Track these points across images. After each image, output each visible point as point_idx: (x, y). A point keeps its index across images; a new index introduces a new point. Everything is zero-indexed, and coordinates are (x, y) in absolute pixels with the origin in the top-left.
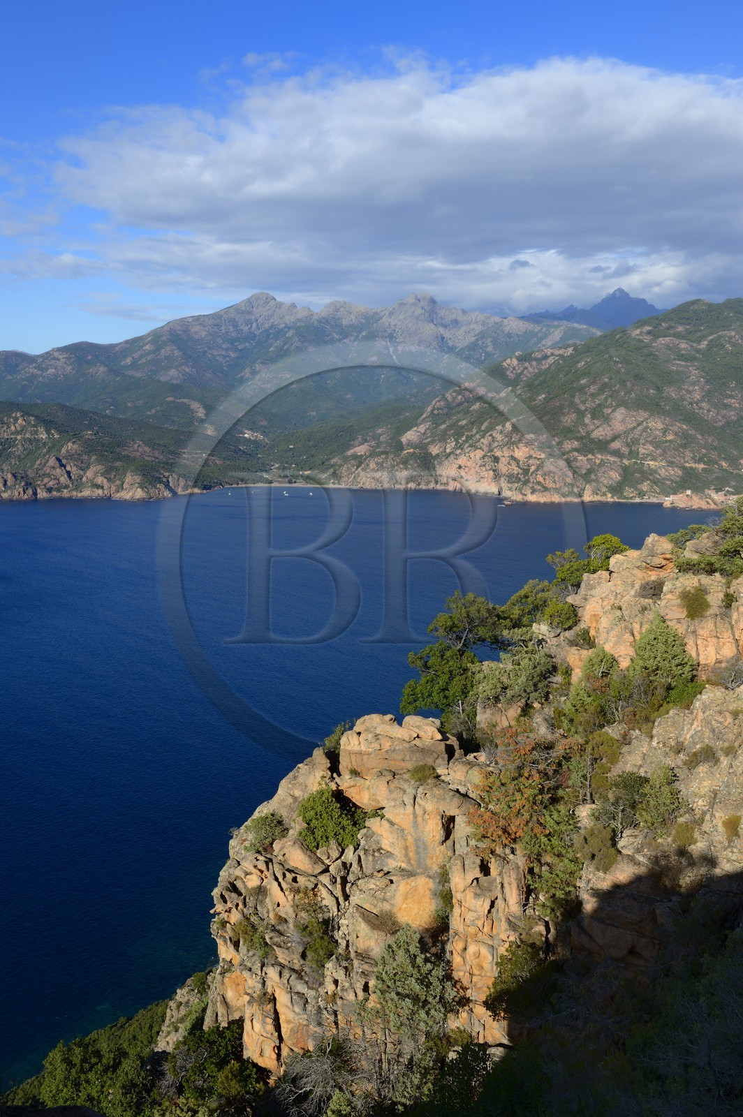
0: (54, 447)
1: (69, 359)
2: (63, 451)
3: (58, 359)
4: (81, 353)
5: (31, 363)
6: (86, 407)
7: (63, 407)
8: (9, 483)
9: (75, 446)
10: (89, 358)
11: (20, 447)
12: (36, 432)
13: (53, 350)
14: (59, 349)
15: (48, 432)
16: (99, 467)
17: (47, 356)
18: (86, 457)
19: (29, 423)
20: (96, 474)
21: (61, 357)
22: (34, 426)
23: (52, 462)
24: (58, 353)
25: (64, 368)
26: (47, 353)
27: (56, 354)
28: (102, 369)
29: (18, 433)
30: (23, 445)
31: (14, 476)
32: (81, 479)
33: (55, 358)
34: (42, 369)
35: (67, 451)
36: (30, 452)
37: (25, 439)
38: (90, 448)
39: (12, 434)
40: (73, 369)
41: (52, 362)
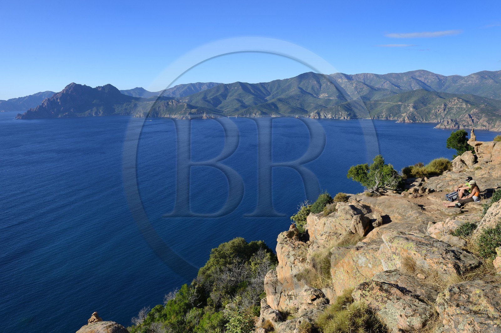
0: (468, 110)
1: (478, 77)
2: (472, 112)
3: (473, 78)
4: (483, 75)
5: (462, 79)
6: (483, 95)
7: (473, 96)
8: (449, 123)
9: (477, 110)
10: (486, 77)
11: (455, 110)
12: (462, 105)
13: (472, 74)
14: (474, 74)
15: (466, 105)
16: (486, 119)
17: (469, 76)
18: (481, 115)
19: (460, 102)
20: (484, 121)
21: (475, 77)
22: (461, 103)
23: (467, 116)
24: (473, 75)
25: (475, 81)
26: (469, 75)
27: (473, 76)
28: (491, 81)
29: (455, 105)
30: (456, 109)
31: (452, 120)
32: (477, 123)
33: (472, 77)
34: (466, 81)
35: (473, 112)
36: (459, 112)
37: (457, 107)
38: (482, 111)
39: (453, 105)
40: (479, 81)
41: (471, 79)
